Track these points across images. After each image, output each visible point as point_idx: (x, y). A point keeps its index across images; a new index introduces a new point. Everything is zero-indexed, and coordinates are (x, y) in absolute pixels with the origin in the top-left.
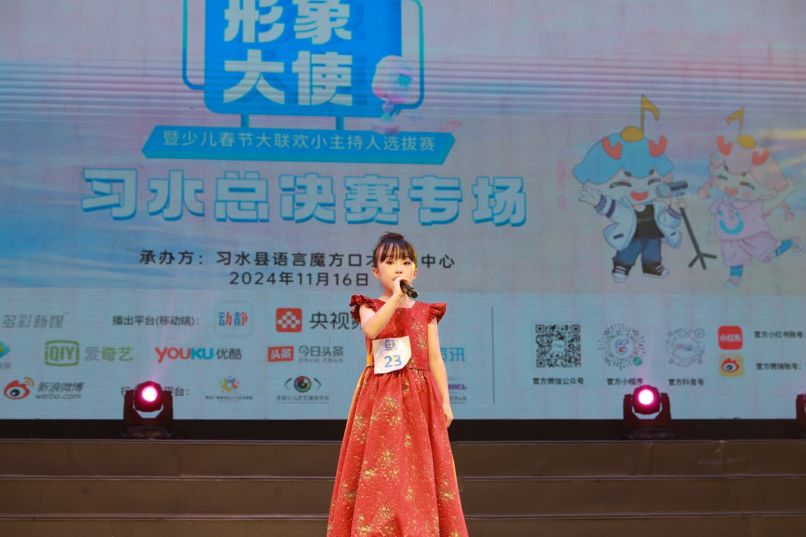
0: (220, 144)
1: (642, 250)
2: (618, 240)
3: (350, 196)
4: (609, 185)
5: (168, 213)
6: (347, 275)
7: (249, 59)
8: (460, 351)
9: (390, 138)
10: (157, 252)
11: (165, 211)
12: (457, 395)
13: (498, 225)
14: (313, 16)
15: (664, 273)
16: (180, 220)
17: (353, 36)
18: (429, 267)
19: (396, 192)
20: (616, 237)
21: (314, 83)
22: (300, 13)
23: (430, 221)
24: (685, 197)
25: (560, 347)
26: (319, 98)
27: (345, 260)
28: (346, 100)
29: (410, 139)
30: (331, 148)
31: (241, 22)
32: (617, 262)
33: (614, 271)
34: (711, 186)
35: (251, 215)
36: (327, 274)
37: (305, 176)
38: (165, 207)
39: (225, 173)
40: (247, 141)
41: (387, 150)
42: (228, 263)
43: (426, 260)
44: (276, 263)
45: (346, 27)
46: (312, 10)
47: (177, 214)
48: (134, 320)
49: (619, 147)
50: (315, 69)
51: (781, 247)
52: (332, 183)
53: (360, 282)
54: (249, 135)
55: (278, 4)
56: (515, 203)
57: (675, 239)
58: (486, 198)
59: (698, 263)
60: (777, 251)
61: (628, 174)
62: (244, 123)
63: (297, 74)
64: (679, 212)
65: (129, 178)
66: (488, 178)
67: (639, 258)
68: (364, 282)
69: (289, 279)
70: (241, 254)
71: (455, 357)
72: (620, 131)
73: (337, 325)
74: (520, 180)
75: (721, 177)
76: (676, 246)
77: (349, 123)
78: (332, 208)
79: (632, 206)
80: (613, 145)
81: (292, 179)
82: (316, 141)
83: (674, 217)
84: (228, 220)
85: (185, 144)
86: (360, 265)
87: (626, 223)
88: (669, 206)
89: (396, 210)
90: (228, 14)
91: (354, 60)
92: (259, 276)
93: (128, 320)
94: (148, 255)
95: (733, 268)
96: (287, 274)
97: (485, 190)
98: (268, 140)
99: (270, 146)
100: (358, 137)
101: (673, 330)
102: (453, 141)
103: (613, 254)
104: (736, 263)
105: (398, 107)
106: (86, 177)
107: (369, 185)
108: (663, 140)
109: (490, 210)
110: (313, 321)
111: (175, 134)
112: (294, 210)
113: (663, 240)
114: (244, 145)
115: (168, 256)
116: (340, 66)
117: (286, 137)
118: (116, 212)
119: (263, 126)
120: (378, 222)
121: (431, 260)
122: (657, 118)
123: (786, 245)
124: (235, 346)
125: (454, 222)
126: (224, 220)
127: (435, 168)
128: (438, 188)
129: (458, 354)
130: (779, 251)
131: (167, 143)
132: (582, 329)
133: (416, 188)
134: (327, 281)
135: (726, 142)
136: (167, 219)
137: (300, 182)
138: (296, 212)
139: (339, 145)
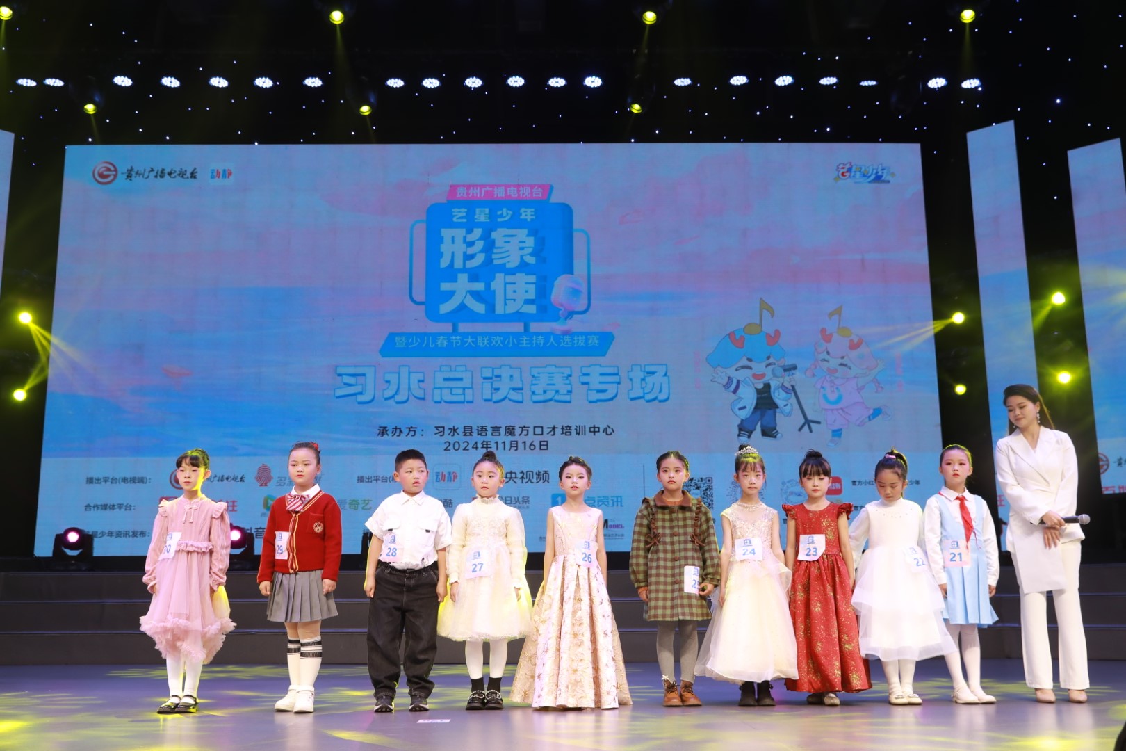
0: (436, 346)
1: (761, 419)
2: (741, 411)
3: (534, 382)
4: (734, 368)
5: (398, 398)
6: (532, 442)
7: (459, 280)
8: (619, 499)
9: (565, 337)
10: (390, 428)
11: (396, 396)
12: (617, 533)
13: (648, 401)
14: (507, 247)
15: (779, 436)
16: (408, 403)
17: (536, 261)
18: (594, 434)
19: (569, 378)
20: (740, 409)
21: (507, 298)
22: (497, 244)
23: (595, 399)
24: (794, 376)
25: (697, 494)
26: (511, 309)
27: (531, 431)
28: (532, 309)
29: (580, 338)
30: (520, 346)
31: (453, 253)
32: (741, 428)
33: (739, 435)
34: (816, 367)
35: (460, 398)
36: (517, 441)
37: (500, 368)
38: (396, 394)
39: (441, 366)
40: (458, 343)
41: (563, 346)
42: (443, 435)
43: (592, 430)
44: (478, 434)
45: (532, 254)
46: (505, 242)
47: (405, 399)
48: (373, 478)
49: (742, 339)
50: (507, 286)
51: (872, 414)
52: (521, 372)
53: (542, 447)
54: (458, 338)
55: (478, 240)
56: (661, 384)
57: (787, 409)
58: (640, 380)
59: (806, 426)
60: (869, 417)
61: (750, 360)
62: (455, 328)
63: (494, 291)
64: (791, 388)
65: (369, 372)
66: (641, 366)
67: (759, 424)
68: (545, 447)
69: (489, 446)
70: (452, 427)
71: (615, 503)
72: (743, 326)
73: (525, 481)
74: (665, 367)
75: (825, 360)
76: (789, 415)
77: (534, 327)
78: (520, 391)
79: (753, 384)
80: (737, 338)
81: (491, 369)
82: (509, 341)
83: (787, 393)
84: (443, 402)
85: (410, 346)
86: (542, 434)
87: (748, 397)
88: (782, 384)
89: (570, 392)
90: (443, 248)
91: (537, 278)
92: (466, 444)
93: (369, 479)
94: (383, 430)
95: (834, 431)
96: (487, 442)
97: (637, 375)
98: (472, 342)
99: (474, 345)
100: (540, 337)
101: (786, 481)
102: (613, 338)
103: (738, 422)
104: (836, 428)
105: (571, 314)
106: (338, 373)
107: (549, 373)
108: (777, 333)
109: (641, 391)
110: (506, 478)
111: (404, 338)
112: (492, 394)
113: (777, 410)
114: (454, 345)
115: (398, 430)
116: (527, 283)
117: (487, 338)
118: (360, 398)
119: (470, 331)
120: (556, 401)
121: (597, 430)
122: (772, 316)
123: (877, 412)
124: (449, 498)
125: (614, 400)
126: (440, 402)
127: (600, 359)
128: (602, 374)
129: (617, 501)
130: (871, 418)
131: (398, 345)
132: (714, 481)
133: (584, 375)
134: (517, 447)
135: (827, 333)
136: (398, 403)
137: (497, 372)
138: (494, 395)
139: (526, 344)
